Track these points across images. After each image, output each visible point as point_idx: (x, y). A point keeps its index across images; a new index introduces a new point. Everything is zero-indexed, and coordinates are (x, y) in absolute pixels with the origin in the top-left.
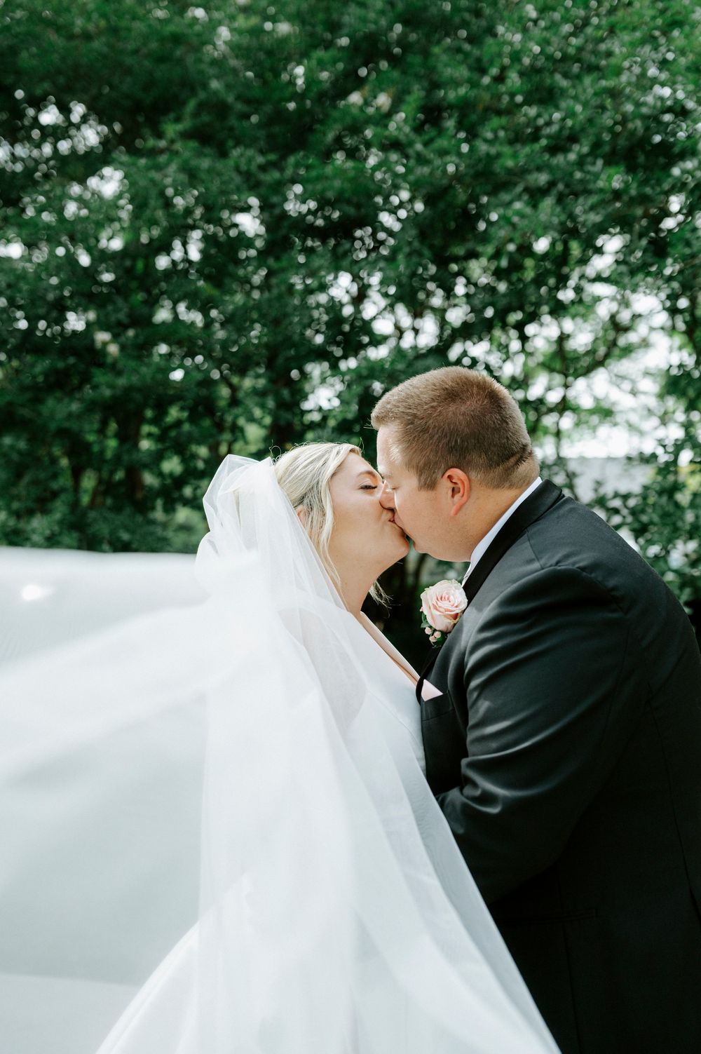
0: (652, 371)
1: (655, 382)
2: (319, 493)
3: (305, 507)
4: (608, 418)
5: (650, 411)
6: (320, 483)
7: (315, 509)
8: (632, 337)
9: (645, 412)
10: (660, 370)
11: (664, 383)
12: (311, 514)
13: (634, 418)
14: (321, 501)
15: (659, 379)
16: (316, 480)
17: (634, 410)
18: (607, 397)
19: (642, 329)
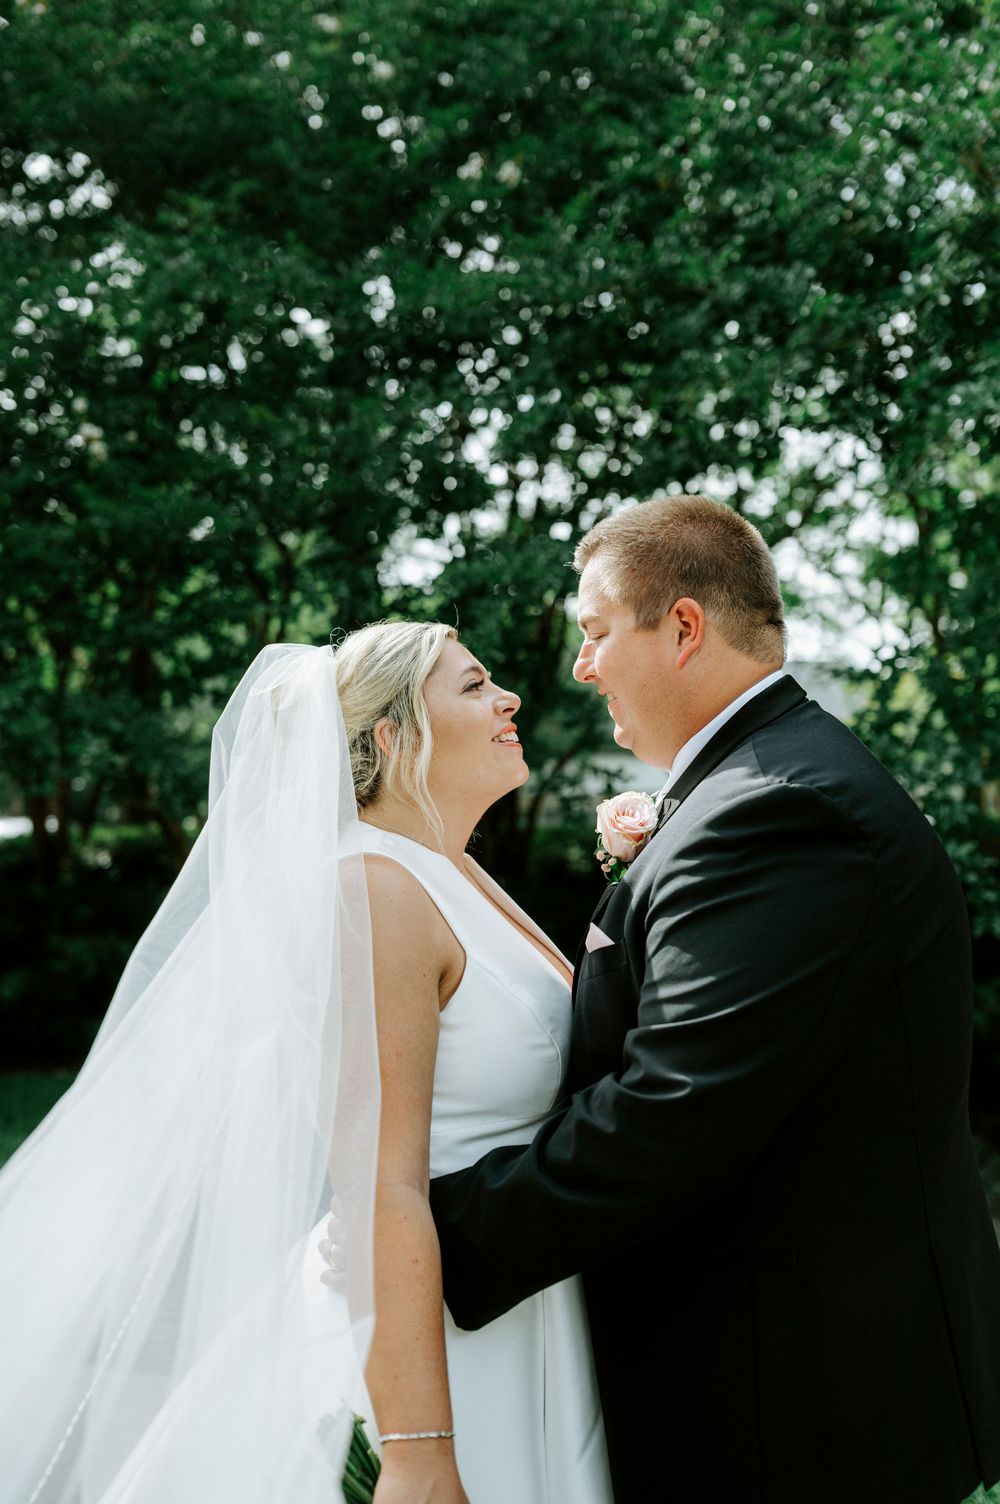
0: (857, 546)
1: (859, 559)
2: (410, 702)
3: (391, 721)
4: (795, 608)
5: (852, 599)
6: (411, 688)
7: (405, 724)
8: (830, 499)
9: (845, 600)
10: (867, 544)
11: (871, 562)
12: (400, 730)
13: (829, 608)
14: (412, 713)
15: (864, 557)
16: (405, 683)
17: (830, 597)
18: (794, 579)
19: (845, 489)
